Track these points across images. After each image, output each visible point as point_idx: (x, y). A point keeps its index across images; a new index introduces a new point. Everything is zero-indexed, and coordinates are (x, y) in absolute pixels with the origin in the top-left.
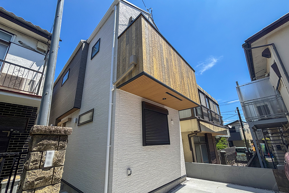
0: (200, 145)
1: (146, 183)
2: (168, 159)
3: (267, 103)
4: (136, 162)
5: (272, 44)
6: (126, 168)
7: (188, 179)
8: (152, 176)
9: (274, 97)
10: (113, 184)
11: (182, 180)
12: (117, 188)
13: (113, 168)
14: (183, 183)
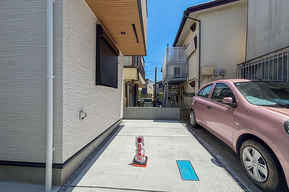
0: (131, 93)
1: (97, 127)
2: (114, 103)
3: (180, 66)
4: (89, 104)
5: (200, 21)
6: (79, 110)
7: (124, 121)
8: (102, 119)
9: (185, 62)
10: (63, 132)
11: (120, 121)
12: (69, 136)
13: (63, 110)
14: (121, 124)
